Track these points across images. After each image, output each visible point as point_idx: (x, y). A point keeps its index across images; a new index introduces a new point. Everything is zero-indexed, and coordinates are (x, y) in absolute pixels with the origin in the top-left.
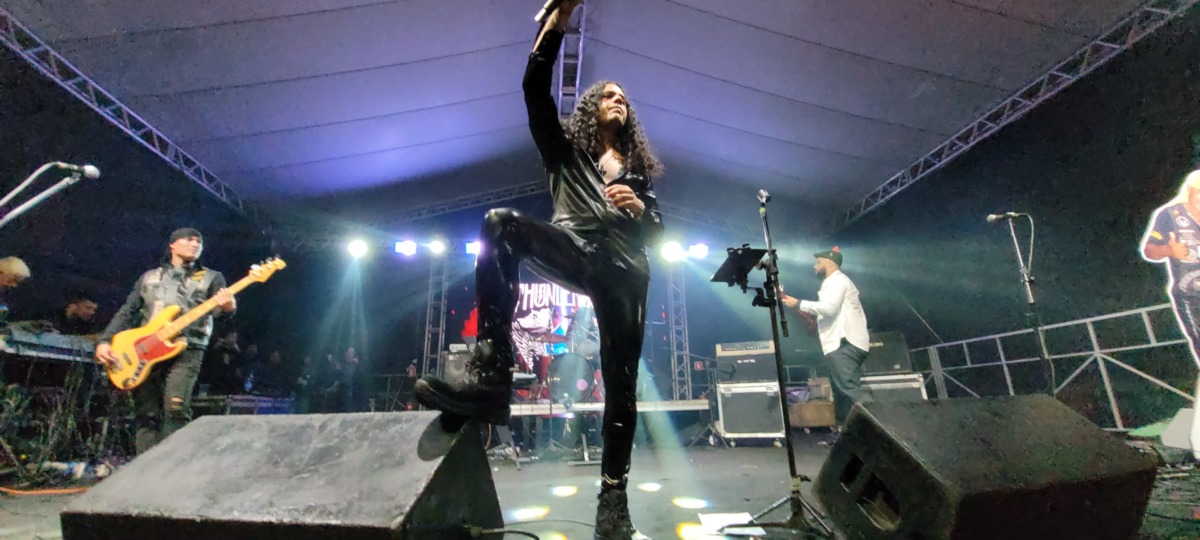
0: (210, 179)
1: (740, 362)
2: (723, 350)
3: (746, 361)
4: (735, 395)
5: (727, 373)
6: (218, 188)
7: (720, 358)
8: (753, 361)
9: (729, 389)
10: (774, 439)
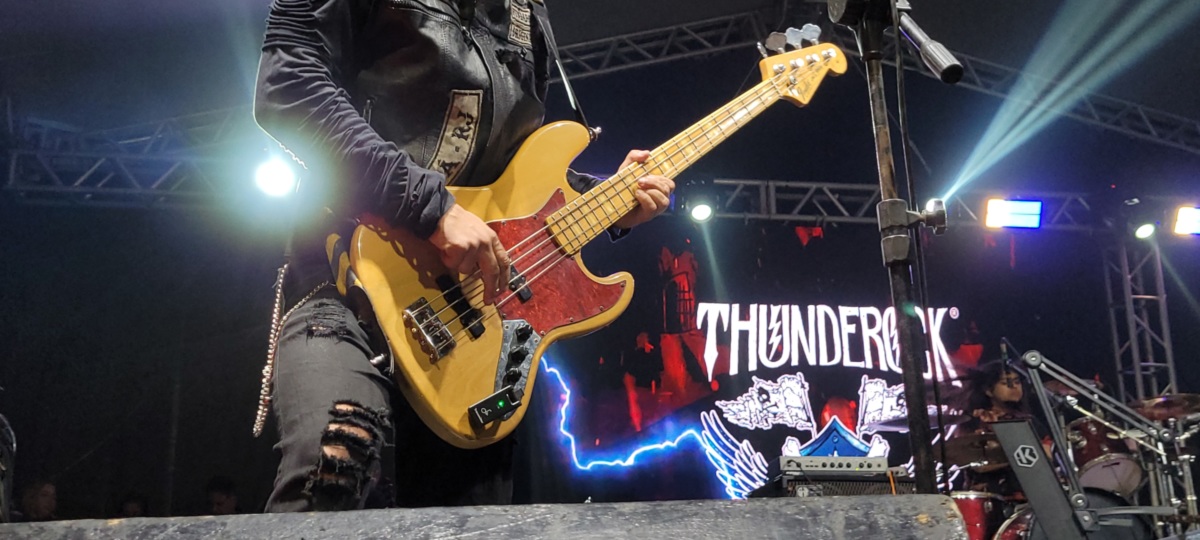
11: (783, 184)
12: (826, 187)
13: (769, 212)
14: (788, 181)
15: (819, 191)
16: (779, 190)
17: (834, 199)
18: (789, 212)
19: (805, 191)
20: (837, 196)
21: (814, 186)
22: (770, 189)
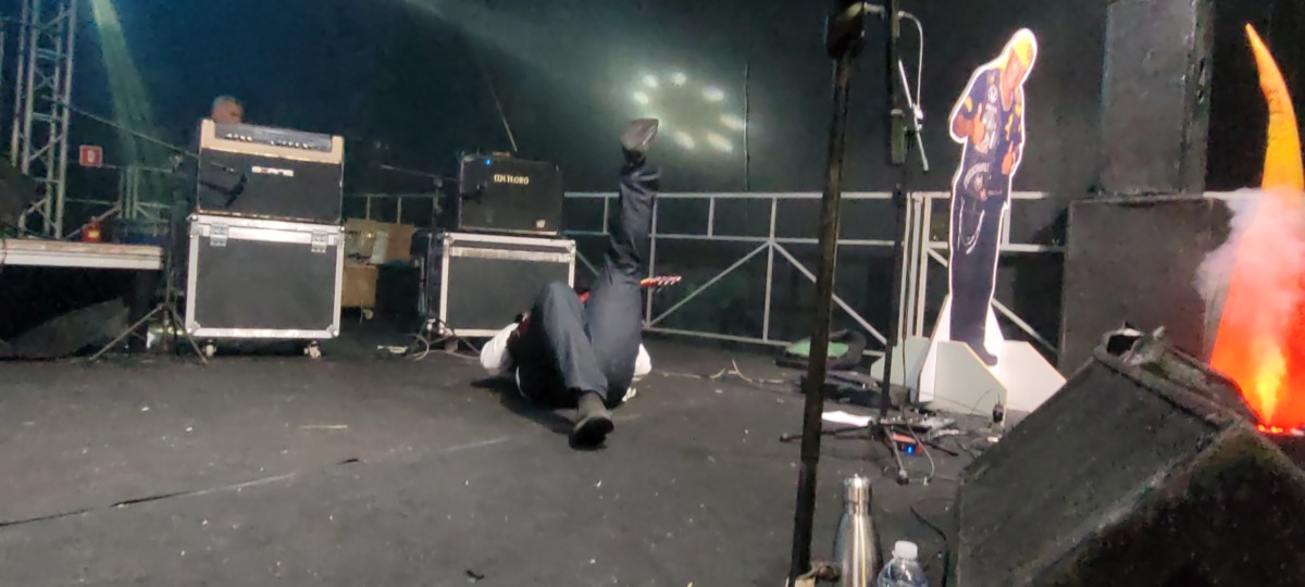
1: (257, 169)
2: (219, 134)
3: (271, 171)
4: (234, 244)
5: (223, 190)
8: (291, 173)
9: (223, 229)
10: (305, 343)
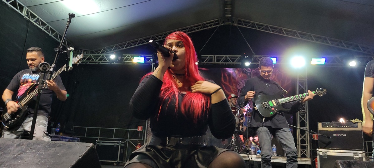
0: (43, 24)
1: (335, 135)
2: (323, 127)
3: (339, 135)
5: (325, 143)
6: (47, 29)
7: (320, 131)
8: (345, 135)
9: (326, 153)
11: (218, 56)
12: (227, 56)
13: (214, 62)
14: (219, 55)
15: (226, 57)
16: (217, 57)
17: (229, 59)
18: (219, 62)
19: (223, 57)
20: (230, 58)
21: (225, 56)
22: (214, 57)
